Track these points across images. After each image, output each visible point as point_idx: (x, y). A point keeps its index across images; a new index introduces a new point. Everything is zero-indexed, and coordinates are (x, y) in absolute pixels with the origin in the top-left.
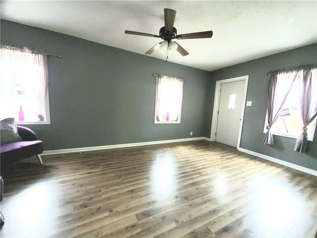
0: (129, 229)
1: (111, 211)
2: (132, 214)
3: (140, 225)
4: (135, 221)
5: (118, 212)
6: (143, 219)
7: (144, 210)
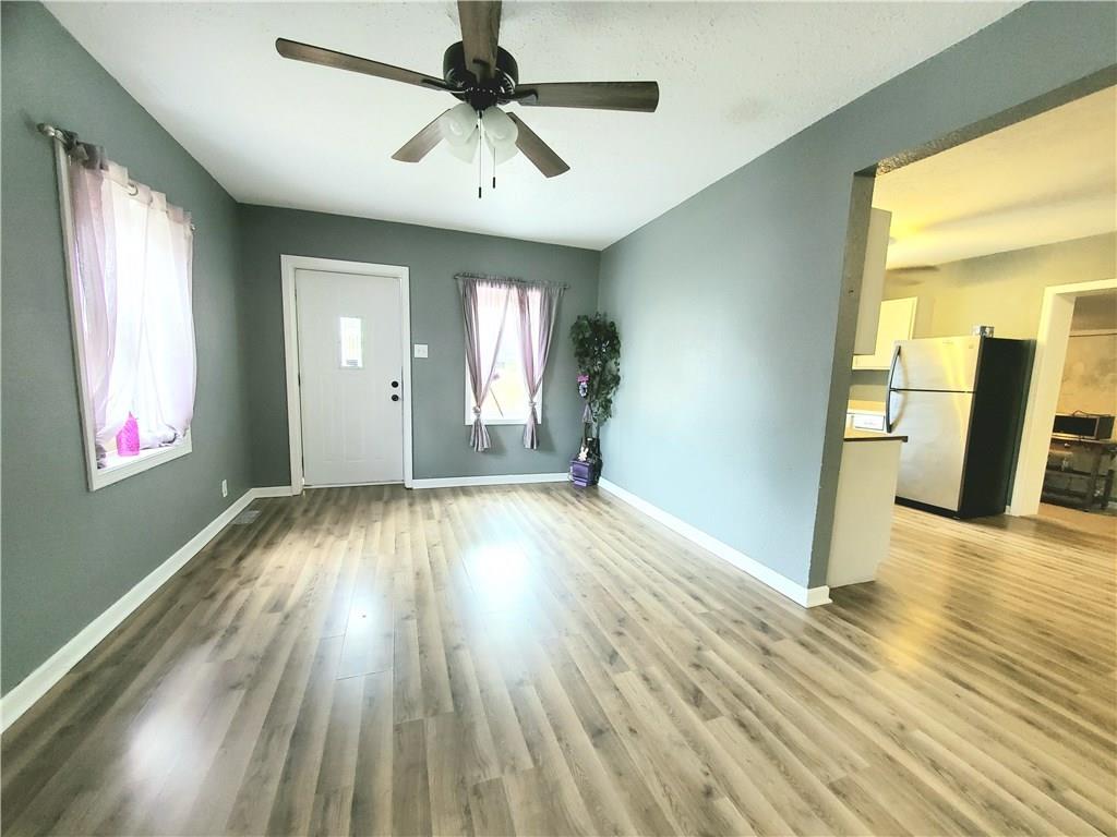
0: (753, 735)
1: (708, 793)
2: (705, 730)
3: (732, 710)
4: (725, 724)
5: (707, 769)
6: (712, 705)
7: (682, 701)
